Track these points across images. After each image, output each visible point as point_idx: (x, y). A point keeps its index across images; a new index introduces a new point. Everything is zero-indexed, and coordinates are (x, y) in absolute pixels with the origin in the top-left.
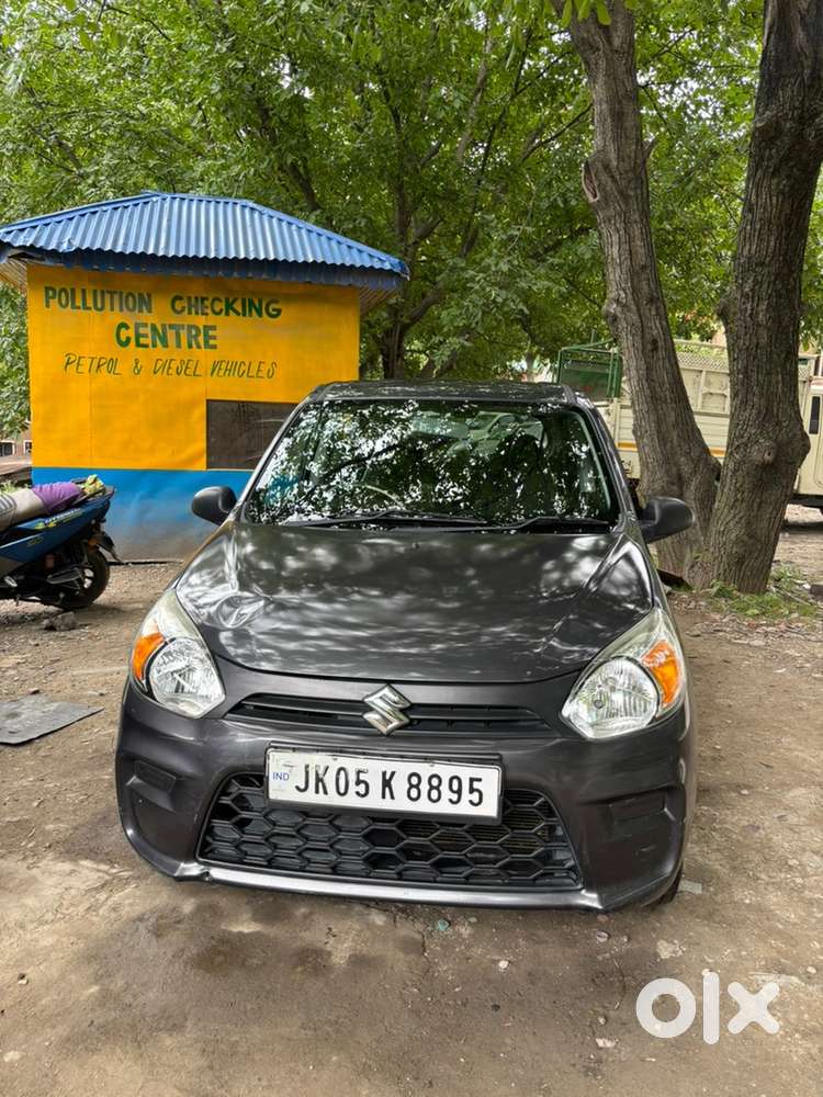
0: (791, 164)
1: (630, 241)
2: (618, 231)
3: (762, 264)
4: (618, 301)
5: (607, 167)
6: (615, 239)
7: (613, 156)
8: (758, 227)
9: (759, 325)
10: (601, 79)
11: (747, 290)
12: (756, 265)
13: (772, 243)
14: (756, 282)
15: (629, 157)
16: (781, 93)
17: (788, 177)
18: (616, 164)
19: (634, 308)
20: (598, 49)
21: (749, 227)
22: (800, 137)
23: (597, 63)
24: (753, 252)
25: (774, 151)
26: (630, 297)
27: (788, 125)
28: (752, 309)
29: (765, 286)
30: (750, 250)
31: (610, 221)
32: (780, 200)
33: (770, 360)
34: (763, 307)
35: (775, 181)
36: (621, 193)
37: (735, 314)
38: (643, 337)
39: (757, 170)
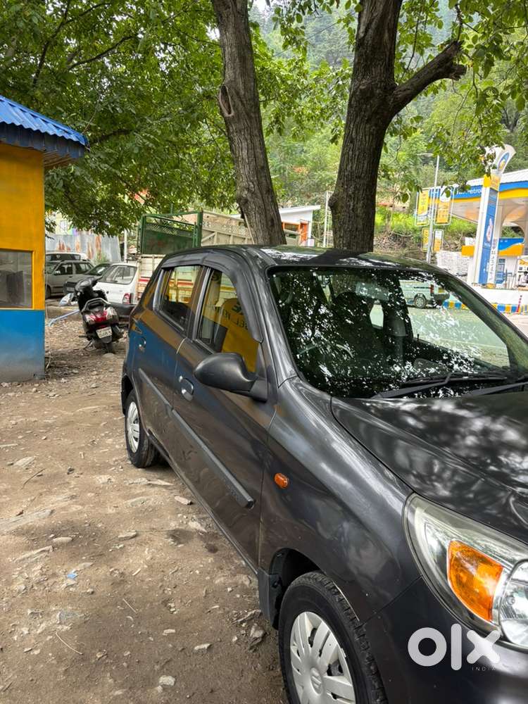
0: (378, 116)
1: (254, 148)
2: (247, 140)
3: (360, 177)
4: (248, 189)
5: (238, 93)
6: (244, 145)
7: (241, 86)
8: (357, 153)
9: (357, 216)
10: (231, 29)
11: (350, 193)
12: (356, 177)
13: (366, 165)
14: (355, 187)
15: (250, 90)
16: (373, 69)
17: (376, 125)
18: (243, 93)
19: (259, 195)
20: (229, 8)
21: (351, 153)
22: (384, 101)
23: (228, 17)
24: (354, 168)
25: (368, 106)
26: (256, 187)
27: (378, 91)
28: (354, 206)
29: (361, 192)
30: (352, 167)
31: (240, 132)
32: (371, 138)
33: (363, 240)
34: (360, 205)
35: (368, 126)
36: (248, 114)
37: (342, 207)
38: (266, 216)
39: (357, 117)
